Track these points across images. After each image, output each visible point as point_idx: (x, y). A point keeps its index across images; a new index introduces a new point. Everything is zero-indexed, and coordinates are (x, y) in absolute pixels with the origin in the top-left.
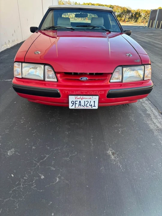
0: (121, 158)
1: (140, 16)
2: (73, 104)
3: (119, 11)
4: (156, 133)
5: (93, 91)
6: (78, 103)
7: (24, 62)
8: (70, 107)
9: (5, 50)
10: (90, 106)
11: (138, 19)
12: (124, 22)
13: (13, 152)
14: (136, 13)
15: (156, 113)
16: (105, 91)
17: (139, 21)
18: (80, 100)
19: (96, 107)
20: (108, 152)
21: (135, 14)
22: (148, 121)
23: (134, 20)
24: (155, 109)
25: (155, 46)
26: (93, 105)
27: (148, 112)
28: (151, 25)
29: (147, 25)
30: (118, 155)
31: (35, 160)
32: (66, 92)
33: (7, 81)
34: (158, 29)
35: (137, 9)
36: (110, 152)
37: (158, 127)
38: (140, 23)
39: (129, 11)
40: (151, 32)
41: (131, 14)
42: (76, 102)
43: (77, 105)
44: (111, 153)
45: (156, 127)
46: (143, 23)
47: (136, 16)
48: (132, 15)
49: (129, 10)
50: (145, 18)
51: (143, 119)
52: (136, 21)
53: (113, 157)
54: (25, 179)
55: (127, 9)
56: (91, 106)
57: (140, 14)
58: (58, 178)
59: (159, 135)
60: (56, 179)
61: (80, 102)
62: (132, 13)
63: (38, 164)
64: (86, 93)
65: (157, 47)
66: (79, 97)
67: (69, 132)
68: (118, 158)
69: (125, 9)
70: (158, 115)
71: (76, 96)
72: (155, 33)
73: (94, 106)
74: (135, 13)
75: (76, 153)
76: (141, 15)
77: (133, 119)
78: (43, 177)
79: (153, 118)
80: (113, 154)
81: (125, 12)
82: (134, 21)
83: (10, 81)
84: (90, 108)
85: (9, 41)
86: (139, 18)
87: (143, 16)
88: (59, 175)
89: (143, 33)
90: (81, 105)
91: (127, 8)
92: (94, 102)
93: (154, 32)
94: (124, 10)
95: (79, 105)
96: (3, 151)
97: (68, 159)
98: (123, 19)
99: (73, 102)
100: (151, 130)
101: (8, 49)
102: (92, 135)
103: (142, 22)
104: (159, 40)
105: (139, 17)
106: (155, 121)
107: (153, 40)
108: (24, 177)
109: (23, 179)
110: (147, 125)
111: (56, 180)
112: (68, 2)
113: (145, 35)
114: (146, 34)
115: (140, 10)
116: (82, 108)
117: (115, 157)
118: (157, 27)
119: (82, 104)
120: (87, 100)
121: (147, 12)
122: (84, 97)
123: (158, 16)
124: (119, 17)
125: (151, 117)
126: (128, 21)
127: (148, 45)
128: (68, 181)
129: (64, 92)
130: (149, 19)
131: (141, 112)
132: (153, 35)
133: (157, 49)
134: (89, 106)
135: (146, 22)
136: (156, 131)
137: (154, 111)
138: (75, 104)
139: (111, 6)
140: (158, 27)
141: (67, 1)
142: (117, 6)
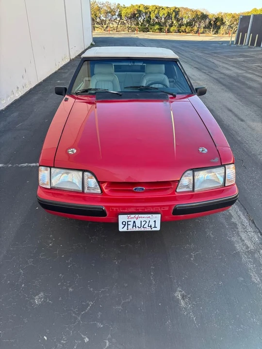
0: (194, 305)
1: (223, 23)
2: (125, 225)
3: (188, 17)
4: (244, 258)
5: (153, 207)
6: (131, 223)
7: (54, 167)
8: (121, 229)
9: (12, 104)
10: (148, 226)
11: (219, 28)
12: (197, 35)
13: (41, 298)
14: (216, 19)
15: (246, 222)
16: (170, 206)
17: (222, 32)
18: (135, 220)
19: (158, 228)
20: (176, 295)
21: (214, 22)
22: (233, 236)
23: (213, 31)
24: (244, 214)
25: (247, 84)
26: (153, 226)
27: (233, 220)
28: (240, 40)
29: (234, 39)
30: (190, 299)
31: (74, 312)
32: (115, 209)
33: (22, 167)
34: (252, 48)
35: (218, 13)
36: (178, 295)
37: (247, 247)
38: (223, 34)
39: (204, 17)
40: (240, 55)
41: (207, 21)
42: (129, 223)
43: (130, 227)
44: (181, 295)
45: (245, 247)
46: (228, 35)
47: (216, 24)
48: (210, 23)
49: (205, 14)
50: (230, 26)
51: (227, 234)
52: (217, 32)
53: (182, 302)
54: (63, 344)
55: (202, 14)
56: (151, 227)
57: (222, 20)
58: (107, 341)
59: (249, 261)
60: (106, 342)
61: (134, 222)
62: (209, 19)
63: (79, 318)
64: (143, 211)
65: (250, 88)
66: (133, 216)
67: (119, 261)
68: (190, 304)
69: (199, 14)
70: (248, 224)
71: (129, 215)
72: (247, 56)
73: (155, 227)
74: (214, 20)
75: (131, 297)
76: (224, 21)
77: (210, 234)
78: (87, 340)
79: (240, 231)
80: (183, 297)
81: (199, 18)
82: (213, 33)
83: (25, 166)
84: (149, 229)
85: (18, 88)
86: (222, 27)
87: (228, 23)
88: (109, 336)
89: (228, 57)
90: (135, 226)
91: (202, 11)
92: (155, 221)
93: (245, 54)
94: (197, 15)
95: (133, 226)
96: (28, 298)
97: (120, 307)
98: (195, 28)
99: (124, 223)
100: (238, 254)
101: (16, 102)
102: (152, 266)
103: (226, 33)
104: (254, 70)
105: (222, 25)
106: (243, 236)
107: (242, 72)
108: (61, 339)
109: (60, 343)
110: (231, 244)
111: (106, 345)
112: (106, 5)
113: (230, 61)
114: (232, 58)
115: (223, 14)
116: (137, 229)
117: (186, 303)
118: (250, 45)
119: (138, 224)
120: (144, 219)
121: (233, 17)
122: (140, 216)
123: (252, 26)
124: (189, 26)
125: (237, 228)
126: (203, 33)
127: (236, 83)
128: (122, 345)
129: (111, 209)
130: (238, 28)
131: (224, 221)
132: (244, 61)
133: (250, 91)
134: (148, 228)
135: (234, 33)
136: (245, 254)
137: (242, 217)
138: (128, 225)
139: (176, 8)
140: (252, 44)
141: (104, 2)
142: (186, 9)
